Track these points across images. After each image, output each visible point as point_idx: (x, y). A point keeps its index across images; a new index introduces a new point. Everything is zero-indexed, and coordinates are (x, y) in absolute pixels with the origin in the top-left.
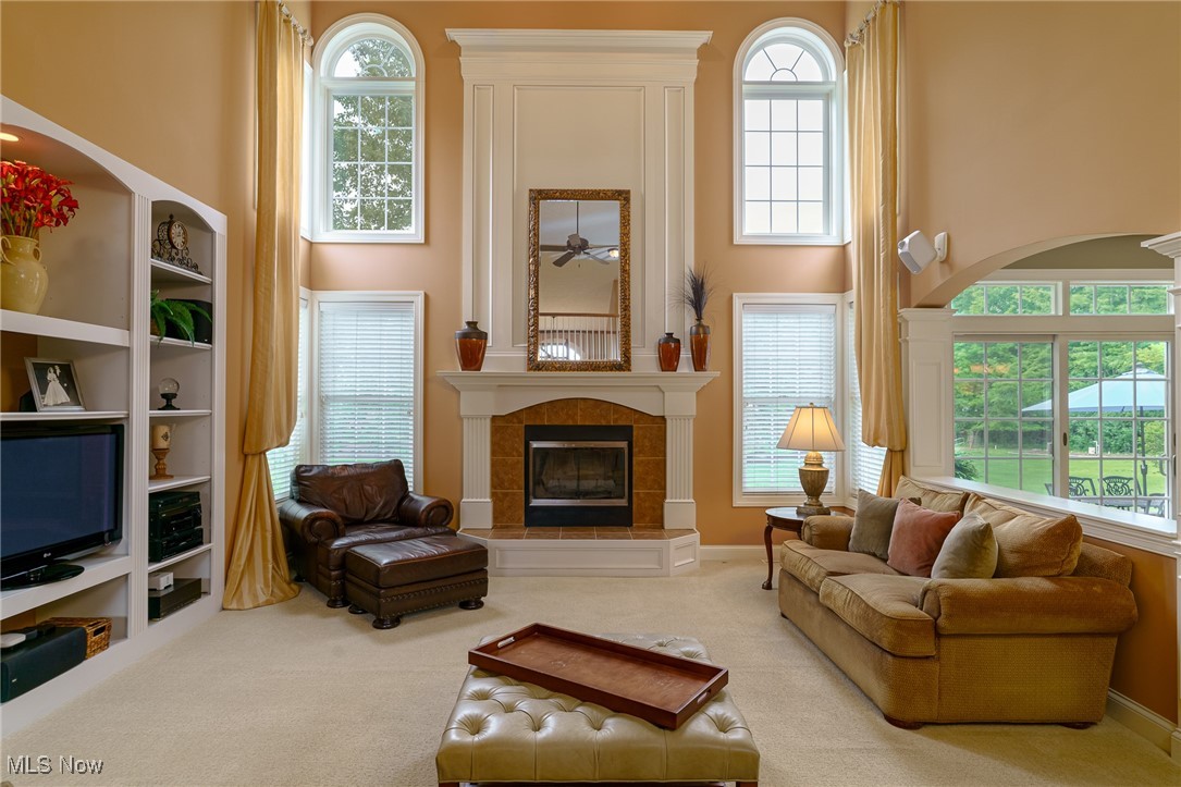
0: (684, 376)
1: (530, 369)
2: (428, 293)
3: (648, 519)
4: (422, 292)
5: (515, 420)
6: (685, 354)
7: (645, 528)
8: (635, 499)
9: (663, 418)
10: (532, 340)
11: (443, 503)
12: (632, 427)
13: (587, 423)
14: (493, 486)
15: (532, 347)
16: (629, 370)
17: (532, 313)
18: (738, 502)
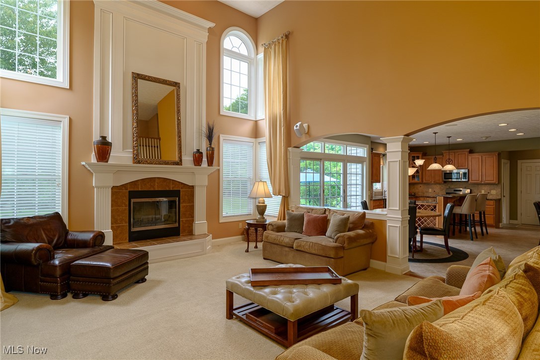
0: (204, 168)
1: (134, 163)
2: (71, 117)
3: (187, 231)
4: (68, 117)
5: (124, 188)
6: (205, 159)
7: (186, 235)
8: (181, 223)
9: (193, 187)
10: (135, 148)
11: (101, 234)
12: (180, 190)
13: (160, 189)
14: (112, 224)
15: (135, 152)
16: (182, 165)
17: (135, 135)
18: (221, 221)
